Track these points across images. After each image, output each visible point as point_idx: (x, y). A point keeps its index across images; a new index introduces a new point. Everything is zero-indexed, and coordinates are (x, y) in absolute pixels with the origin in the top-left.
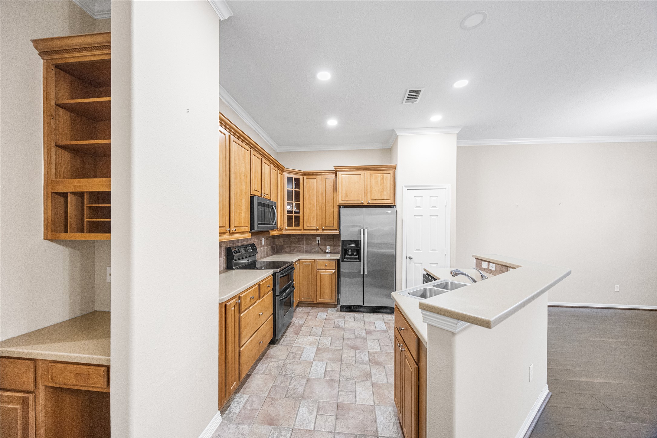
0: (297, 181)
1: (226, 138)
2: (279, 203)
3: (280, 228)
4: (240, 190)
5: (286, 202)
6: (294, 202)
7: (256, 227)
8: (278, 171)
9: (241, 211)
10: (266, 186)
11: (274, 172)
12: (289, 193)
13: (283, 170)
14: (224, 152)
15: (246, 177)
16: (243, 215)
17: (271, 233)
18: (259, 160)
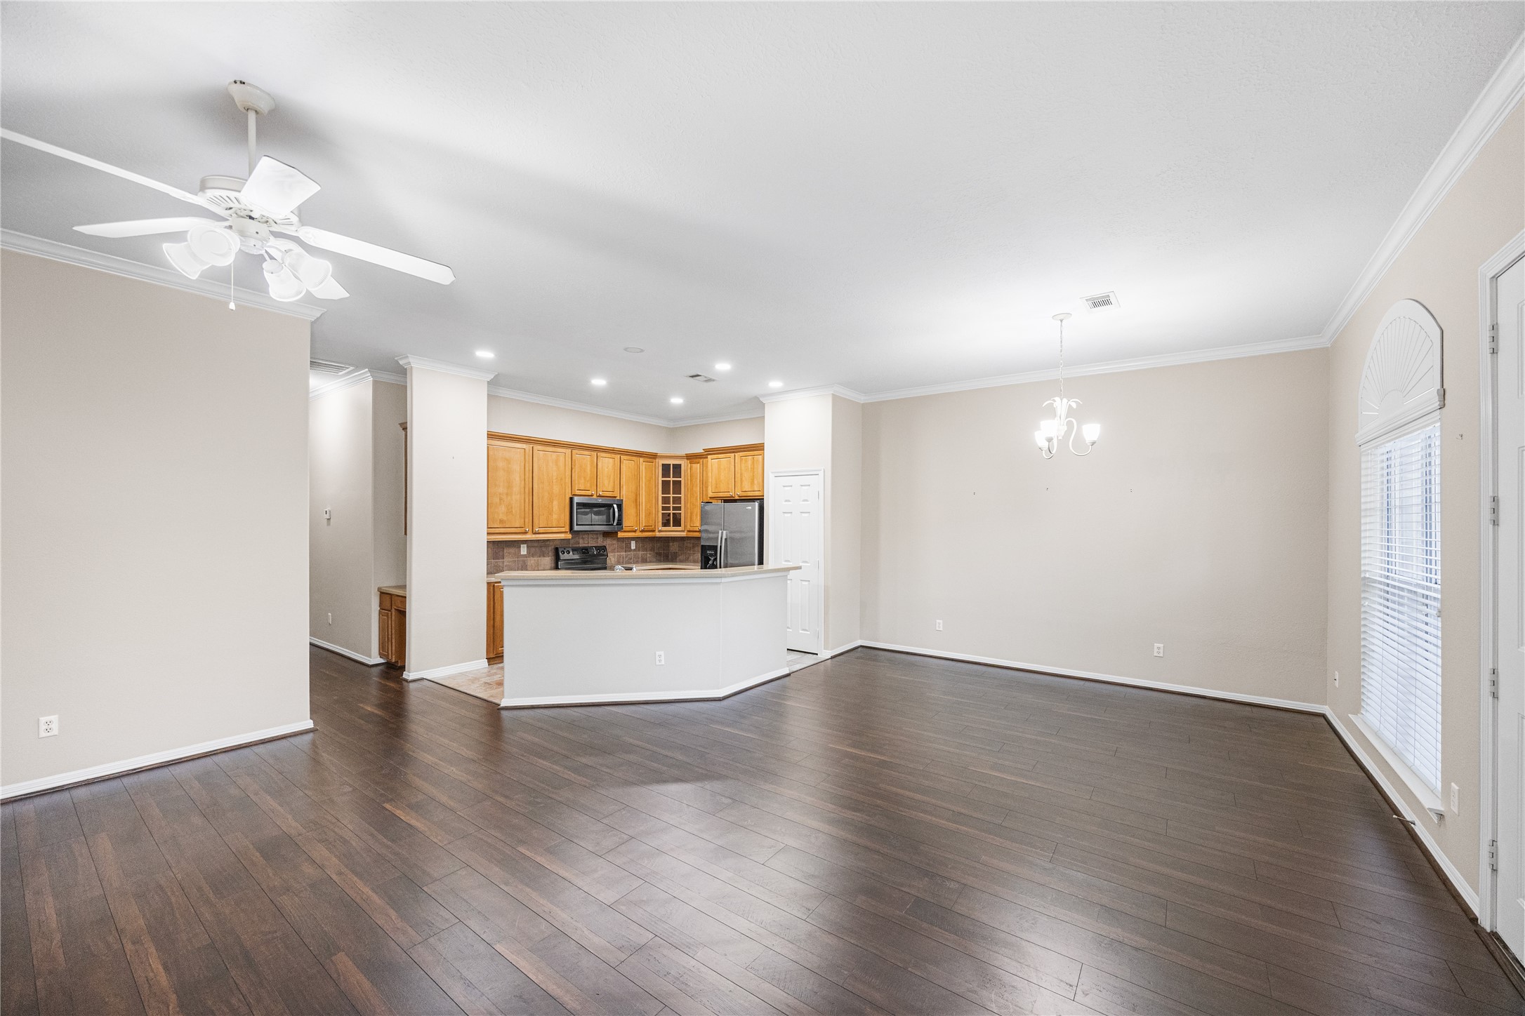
0: (677, 468)
1: (527, 451)
2: (643, 499)
3: (646, 528)
4: (549, 494)
5: (660, 495)
6: (671, 495)
7: (576, 528)
8: (641, 459)
9: (550, 513)
10: (606, 482)
11: (628, 464)
12: (665, 485)
13: (653, 456)
14: (523, 464)
15: (561, 479)
16: (555, 516)
17: (620, 535)
18: (588, 458)
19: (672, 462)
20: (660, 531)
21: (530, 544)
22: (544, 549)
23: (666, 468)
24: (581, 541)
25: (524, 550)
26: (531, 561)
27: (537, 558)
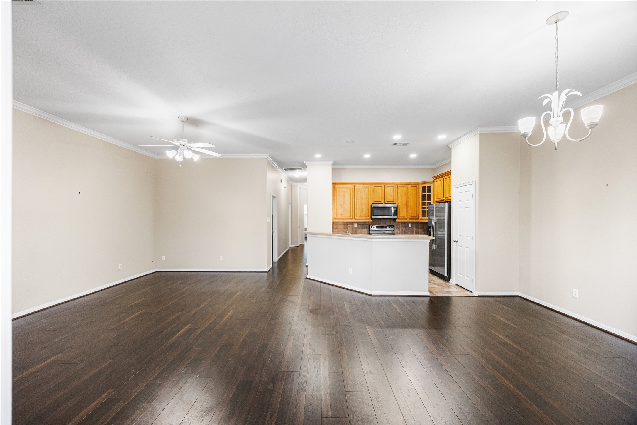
0: (429, 188)
1: (352, 187)
2: (411, 203)
3: (413, 218)
4: (361, 203)
5: (421, 202)
6: (426, 202)
7: (373, 217)
8: (410, 186)
9: (362, 211)
10: (389, 197)
11: (401, 188)
12: (423, 196)
13: (418, 183)
14: (350, 193)
15: (367, 198)
16: (364, 212)
17: (397, 220)
18: (380, 187)
19: (426, 185)
20: (421, 219)
21: (357, 223)
22: (364, 225)
23: (424, 188)
24: (382, 223)
25: (356, 225)
26: (359, 230)
27: (361, 229)
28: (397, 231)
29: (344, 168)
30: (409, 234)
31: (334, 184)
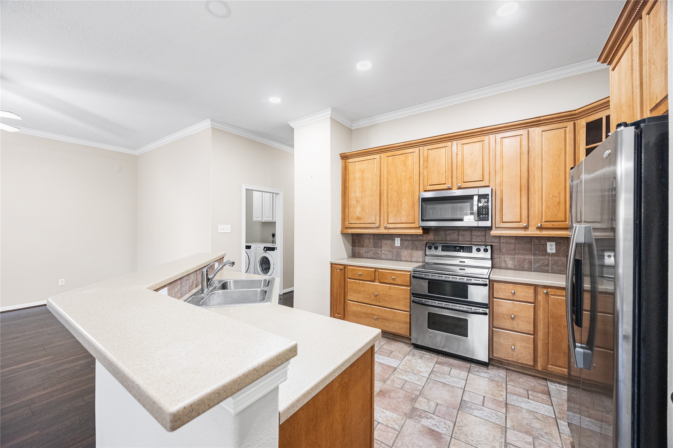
2: (542, 182)
7: (423, 224)
8: (538, 130)
9: (399, 209)
10: (468, 172)
14: (375, 171)
15: (410, 178)
16: (404, 213)
17: (494, 232)
18: (443, 149)
19: (603, 114)
21: (404, 238)
22: (416, 243)
25: (398, 242)
27: (409, 251)
28: (505, 261)
29: (377, 124)
30: (547, 272)
31: (344, 157)
